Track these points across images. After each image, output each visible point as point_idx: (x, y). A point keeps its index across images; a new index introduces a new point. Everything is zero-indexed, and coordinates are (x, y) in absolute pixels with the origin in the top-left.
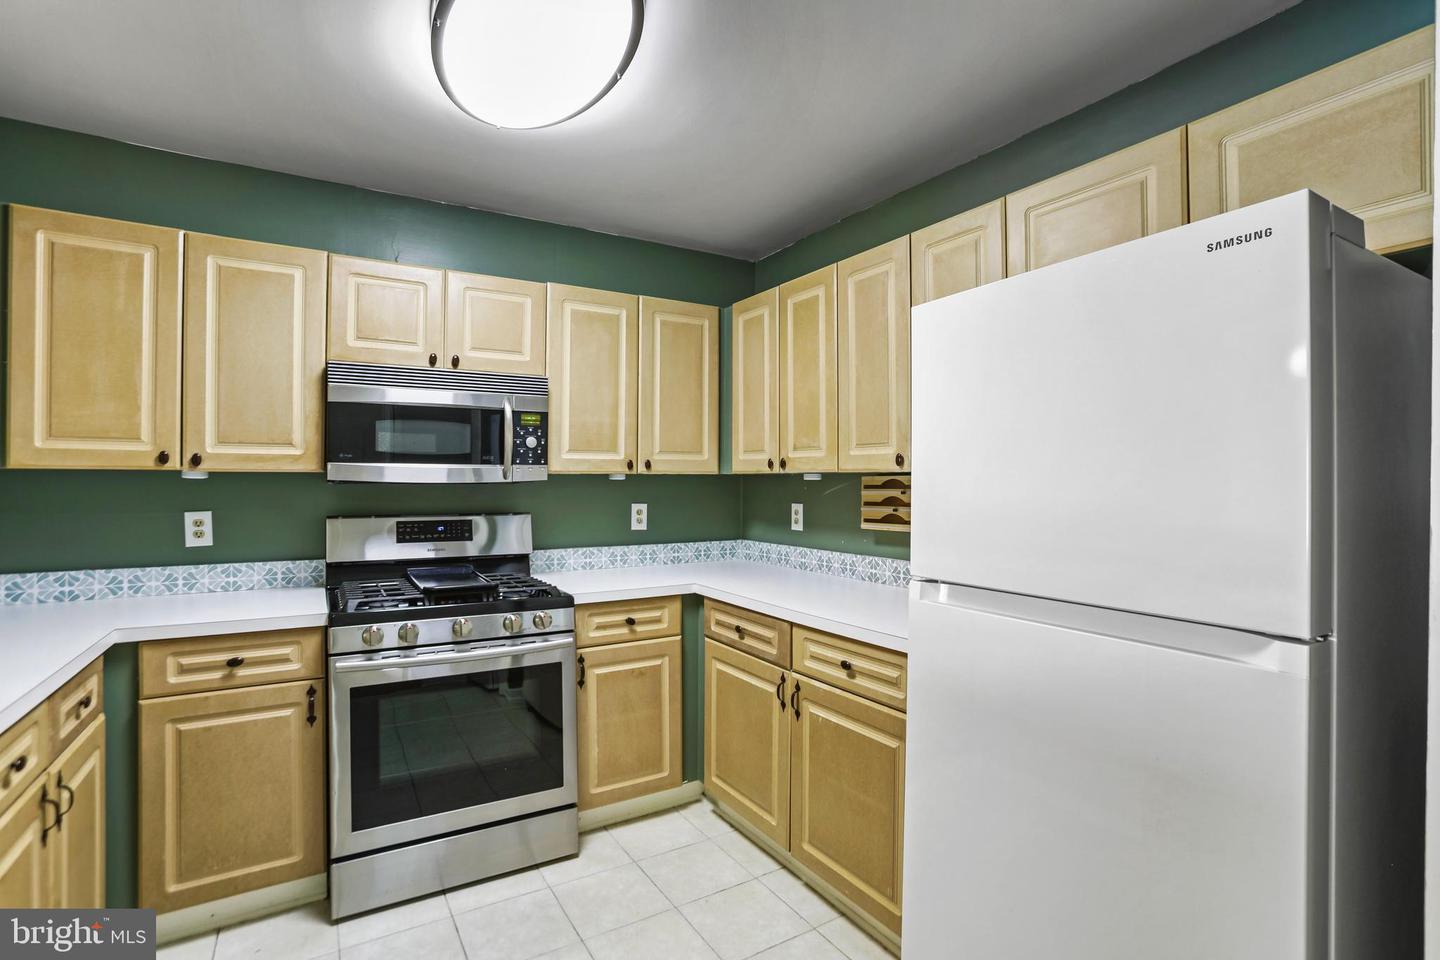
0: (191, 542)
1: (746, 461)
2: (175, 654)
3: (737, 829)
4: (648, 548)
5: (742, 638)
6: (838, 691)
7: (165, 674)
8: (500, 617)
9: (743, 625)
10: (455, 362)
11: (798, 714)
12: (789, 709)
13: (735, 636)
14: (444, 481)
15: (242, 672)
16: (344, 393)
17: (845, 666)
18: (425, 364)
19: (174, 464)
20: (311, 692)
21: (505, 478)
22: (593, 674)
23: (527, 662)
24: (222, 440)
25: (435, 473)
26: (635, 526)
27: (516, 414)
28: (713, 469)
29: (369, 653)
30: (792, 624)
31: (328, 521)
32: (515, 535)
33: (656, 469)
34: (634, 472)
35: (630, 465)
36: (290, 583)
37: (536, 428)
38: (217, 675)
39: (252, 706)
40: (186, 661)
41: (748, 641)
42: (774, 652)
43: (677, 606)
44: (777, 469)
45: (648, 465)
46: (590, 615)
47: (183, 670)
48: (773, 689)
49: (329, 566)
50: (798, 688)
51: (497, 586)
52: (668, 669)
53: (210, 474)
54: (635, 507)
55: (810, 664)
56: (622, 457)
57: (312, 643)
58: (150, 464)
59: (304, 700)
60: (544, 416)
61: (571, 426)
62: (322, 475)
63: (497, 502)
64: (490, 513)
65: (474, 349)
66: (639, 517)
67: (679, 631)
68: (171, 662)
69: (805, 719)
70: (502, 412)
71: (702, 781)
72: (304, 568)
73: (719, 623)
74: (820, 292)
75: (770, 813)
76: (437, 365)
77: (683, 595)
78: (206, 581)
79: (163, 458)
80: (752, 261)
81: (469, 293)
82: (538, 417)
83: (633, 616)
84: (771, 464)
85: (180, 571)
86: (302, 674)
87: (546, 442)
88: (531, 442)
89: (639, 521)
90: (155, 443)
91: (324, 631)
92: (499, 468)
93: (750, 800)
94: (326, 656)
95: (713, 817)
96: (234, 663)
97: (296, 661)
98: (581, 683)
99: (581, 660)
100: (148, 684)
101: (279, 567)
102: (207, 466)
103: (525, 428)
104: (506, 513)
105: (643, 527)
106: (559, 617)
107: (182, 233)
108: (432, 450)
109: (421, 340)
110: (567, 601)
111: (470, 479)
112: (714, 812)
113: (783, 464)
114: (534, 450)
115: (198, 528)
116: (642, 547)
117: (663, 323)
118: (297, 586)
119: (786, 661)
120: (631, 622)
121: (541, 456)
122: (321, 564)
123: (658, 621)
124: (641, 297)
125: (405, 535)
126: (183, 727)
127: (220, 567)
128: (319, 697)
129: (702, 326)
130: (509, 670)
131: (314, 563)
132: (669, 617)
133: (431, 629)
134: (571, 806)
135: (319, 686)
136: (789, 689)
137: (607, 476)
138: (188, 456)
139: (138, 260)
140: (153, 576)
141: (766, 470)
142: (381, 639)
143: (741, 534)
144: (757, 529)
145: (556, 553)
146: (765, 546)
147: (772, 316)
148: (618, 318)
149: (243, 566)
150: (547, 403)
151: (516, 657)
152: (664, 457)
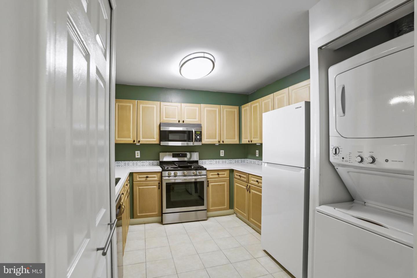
0: (137, 157)
1: (245, 141)
2: (138, 175)
3: (240, 219)
4: (224, 160)
5: (240, 178)
6: (256, 187)
7: (137, 178)
8: (192, 171)
9: (241, 175)
10: (183, 122)
11: (250, 192)
12: (248, 191)
13: (239, 177)
14: (181, 145)
15: (148, 179)
16: (163, 129)
17: (257, 181)
18: (178, 122)
19: (136, 142)
20: (159, 183)
21: (193, 144)
22: (210, 184)
23: (198, 180)
24: (143, 138)
25: (179, 144)
26: (221, 155)
27: (195, 132)
28: (238, 143)
29: (169, 177)
30: (249, 174)
31: (160, 153)
32: (195, 157)
33: (225, 143)
34: (220, 143)
35: (219, 142)
36: (153, 165)
37: (199, 134)
38: (144, 179)
39: (150, 185)
40: (140, 176)
41: (242, 178)
42: (246, 180)
43: (228, 171)
44: (250, 143)
45: (223, 142)
46: (210, 172)
47: (140, 178)
48: (246, 188)
49: (160, 162)
50: (250, 187)
51: (192, 166)
52: (226, 184)
53: (140, 144)
54: (221, 151)
55: (252, 182)
56: (217, 140)
57: (159, 174)
58: (132, 142)
59: (158, 185)
60: (201, 132)
61: (206, 133)
62: (160, 144)
63: (192, 150)
64: (190, 152)
65: (187, 119)
66: (222, 153)
67: (229, 177)
68: (138, 176)
69: (251, 192)
70: (192, 131)
71: (233, 209)
72: (155, 162)
73: (237, 175)
74: (258, 104)
75: (245, 213)
76: (180, 122)
77: (230, 169)
78: (139, 164)
79: (134, 141)
80: (248, 94)
81: (186, 107)
82: (200, 132)
83: (219, 173)
84: (249, 141)
85: (135, 162)
86: (158, 180)
87: (201, 137)
88: (198, 137)
89: (222, 154)
90: (133, 139)
91: (161, 172)
92: (192, 143)
93: (242, 211)
94: (162, 177)
95: (236, 217)
96: (147, 177)
97: (157, 178)
98: (208, 186)
99: (208, 181)
100: (135, 180)
101: (151, 162)
102: (141, 143)
103: (197, 134)
104: (194, 152)
105: (223, 155)
106: (204, 172)
107: (137, 101)
108: (178, 139)
109: (177, 118)
110: (205, 169)
111: (186, 145)
112: (236, 216)
113: (251, 141)
114: (199, 139)
115: (138, 154)
116: (223, 160)
117: (226, 111)
118: (154, 166)
119: (248, 182)
120: (218, 174)
121: (200, 140)
122: (158, 161)
123: (224, 174)
124: (221, 106)
125: (174, 156)
126: (140, 187)
127: (141, 161)
128: (160, 185)
129: (235, 111)
130: (194, 182)
131: (157, 161)
132: (226, 174)
133: (179, 173)
134: (206, 210)
135: (160, 183)
136: (248, 187)
137: (215, 144)
138: (138, 141)
139: (130, 106)
140: (131, 163)
141: (248, 143)
142: (171, 174)
143: (246, 157)
144: (249, 156)
145: (204, 161)
146: (251, 160)
147: (249, 109)
148: (216, 110)
149: (145, 161)
150: (201, 129)
151: (196, 179)
152: (226, 140)
